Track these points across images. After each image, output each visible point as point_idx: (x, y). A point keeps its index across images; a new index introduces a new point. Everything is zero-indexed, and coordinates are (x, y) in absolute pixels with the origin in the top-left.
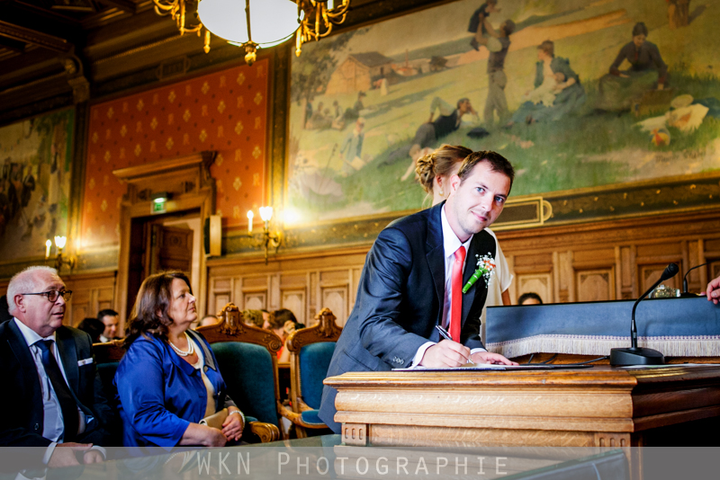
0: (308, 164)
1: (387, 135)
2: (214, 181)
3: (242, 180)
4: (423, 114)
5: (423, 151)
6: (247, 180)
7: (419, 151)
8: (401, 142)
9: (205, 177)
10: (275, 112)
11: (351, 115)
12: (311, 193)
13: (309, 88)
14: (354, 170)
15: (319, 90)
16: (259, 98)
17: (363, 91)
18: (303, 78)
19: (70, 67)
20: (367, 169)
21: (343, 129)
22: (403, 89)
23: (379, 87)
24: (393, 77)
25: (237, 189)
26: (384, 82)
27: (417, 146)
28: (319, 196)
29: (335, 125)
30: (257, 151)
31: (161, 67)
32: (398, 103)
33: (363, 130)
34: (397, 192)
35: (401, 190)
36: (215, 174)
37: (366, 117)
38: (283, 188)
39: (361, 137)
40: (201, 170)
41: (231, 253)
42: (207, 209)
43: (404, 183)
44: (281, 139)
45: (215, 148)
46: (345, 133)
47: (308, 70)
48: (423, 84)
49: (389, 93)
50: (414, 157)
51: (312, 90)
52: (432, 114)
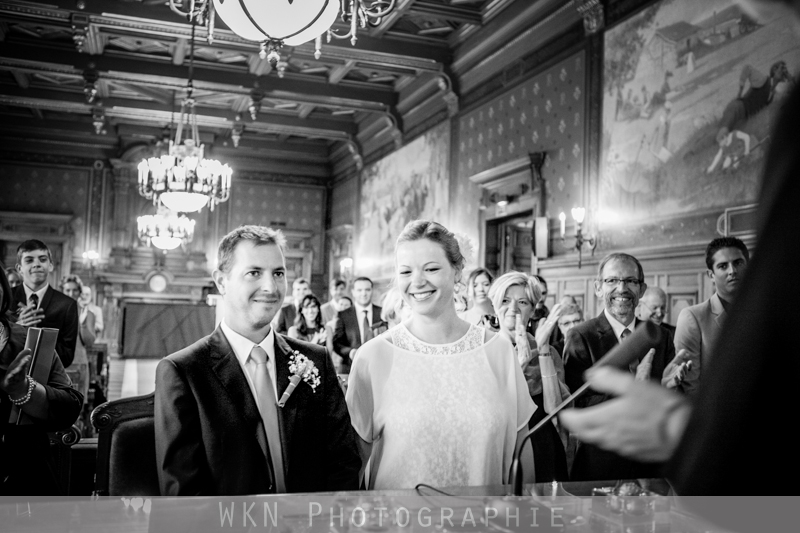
0: (619, 159)
1: (693, 119)
2: (544, 181)
3: (565, 180)
4: (730, 88)
5: (731, 135)
6: (569, 180)
7: (727, 135)
8: (708, 127)
9: (536, 179)
10: (591, 105)
11: (658, 101)
12: (621, 190)
13: (620, 76)
14: (661, 162)
15: (629, 76)
16: (578, 92)
17: (670, 70)
18: (614, 65)
19: (442, 84)
20: (674, 161)
21: (650, 117)
22: (711, 61)
23: (686, 63)
24: (699, 49)
25: (561, 189)
26: (690, 55)
27: (724, 130)
28: (628, 194)
29: (644, 114)
30: (577, 149)
31: (505, 74)
32: (704, 79)
33: (670, 117)
34: (703, 187)
35: (708, 183)
36: (545, 176)
37: (673, 100)
38: (597, 187)
39: (667, 124)
40: (532, 172)
41: (557, 254)
42: (537, 211)
43: (711, 174)
44: (596, 134)
45: (544, 149)
46: (652, 121)
47: (619, 55)
48: (732, 51)
49: (696, 68)
50: (722, 143)
51: (623, 77)
52: (742, 88)
